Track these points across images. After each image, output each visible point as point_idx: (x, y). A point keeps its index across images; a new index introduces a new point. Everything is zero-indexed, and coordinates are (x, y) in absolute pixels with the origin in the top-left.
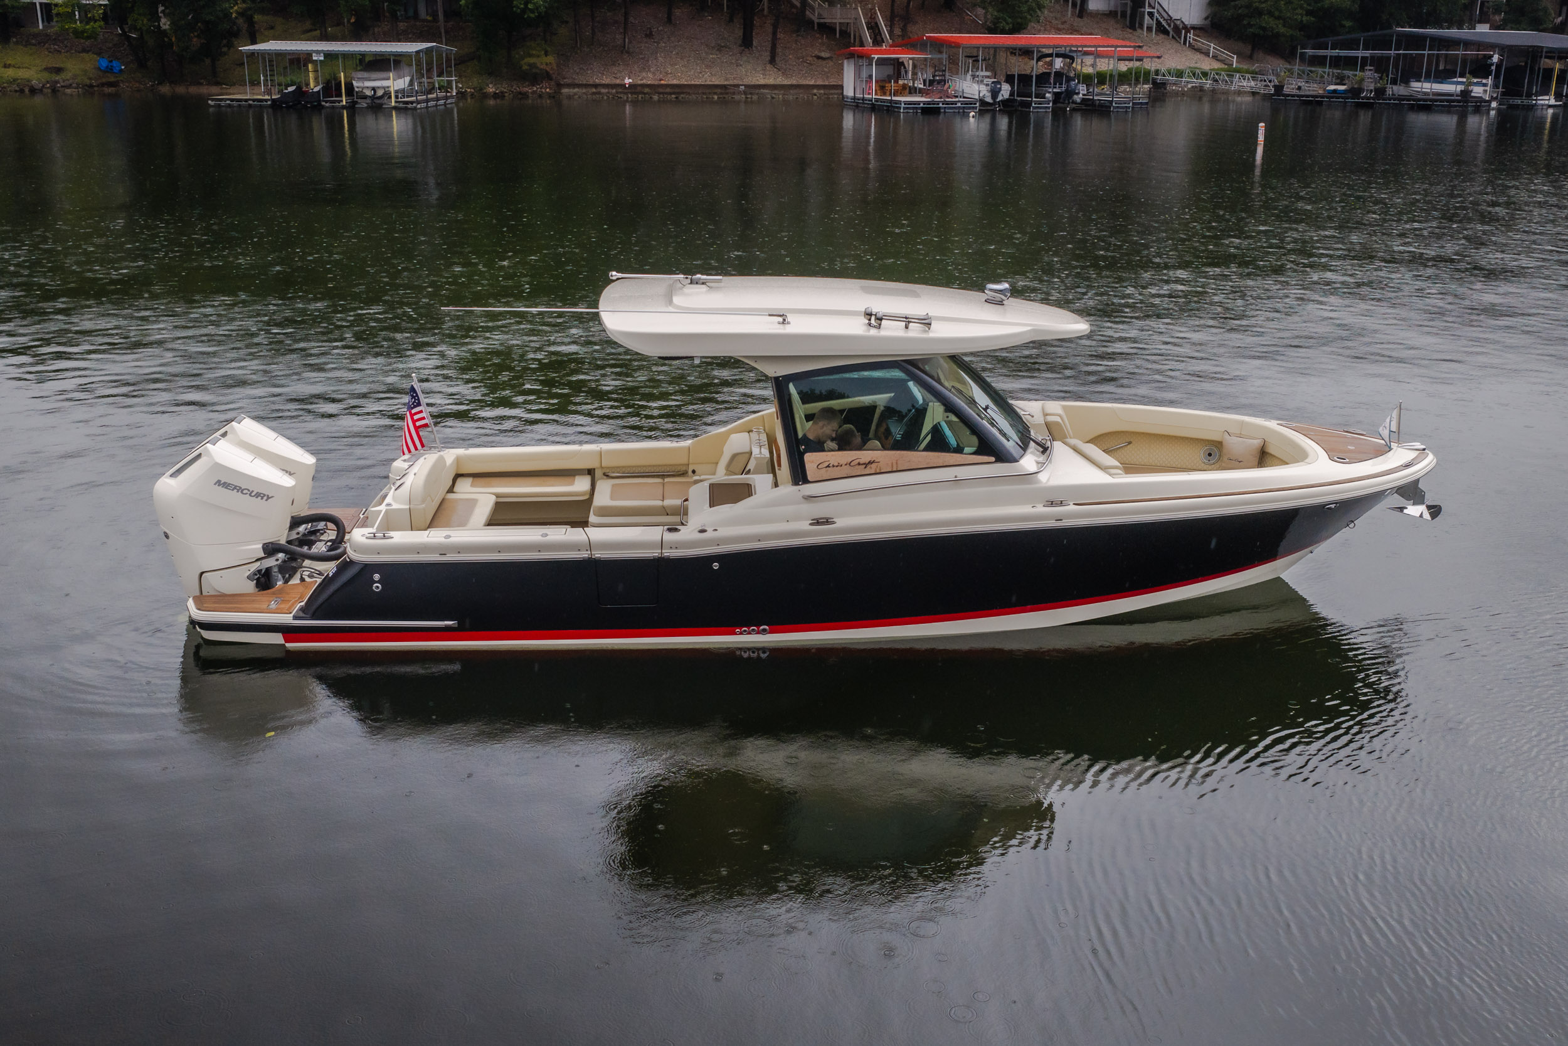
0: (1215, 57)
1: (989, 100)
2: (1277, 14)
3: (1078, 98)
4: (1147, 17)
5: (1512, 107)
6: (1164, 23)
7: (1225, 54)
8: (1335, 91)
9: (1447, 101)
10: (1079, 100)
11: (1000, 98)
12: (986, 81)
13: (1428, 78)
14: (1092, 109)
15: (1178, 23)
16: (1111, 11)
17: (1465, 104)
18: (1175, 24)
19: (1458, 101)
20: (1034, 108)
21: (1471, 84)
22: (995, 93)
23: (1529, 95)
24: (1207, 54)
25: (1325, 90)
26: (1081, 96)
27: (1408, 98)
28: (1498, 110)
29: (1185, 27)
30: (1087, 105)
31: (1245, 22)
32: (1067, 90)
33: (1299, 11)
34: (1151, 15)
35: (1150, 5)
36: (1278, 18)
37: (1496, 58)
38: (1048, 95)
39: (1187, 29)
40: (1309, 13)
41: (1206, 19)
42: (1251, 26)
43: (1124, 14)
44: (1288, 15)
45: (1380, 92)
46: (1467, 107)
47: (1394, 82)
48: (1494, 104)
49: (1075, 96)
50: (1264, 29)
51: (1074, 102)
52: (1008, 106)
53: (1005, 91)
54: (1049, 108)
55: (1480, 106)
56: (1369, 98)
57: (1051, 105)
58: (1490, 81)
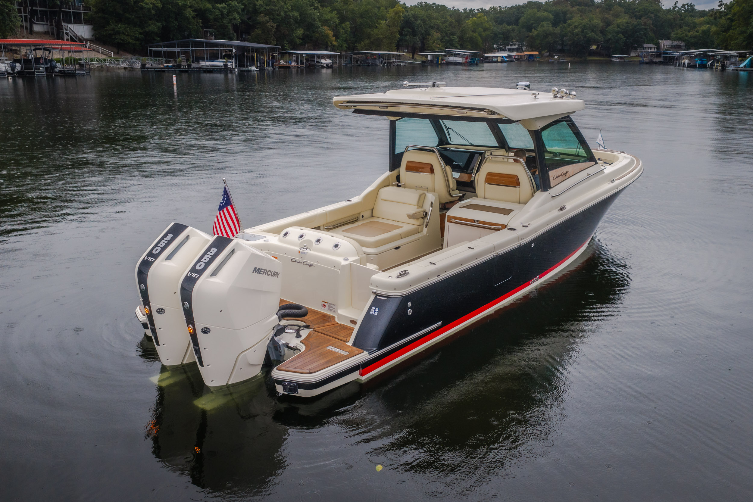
0: (102, 53)
1: (10, 71)
2: (127, 33)
3: (57, 70)
4: (65, 35)
5: (242, 71)
6: (74, 37)
7: (107, 51)
8: (167, 66)
9: (219, 69)
10: (57, 71)
11: (16, 70)
12: (6, 62)
13: (207, 60)
14: (63, 74)
15: (80, 37)
16: (45, 32)
17: (225, 70)
18: (79, 38)
19: (223, 69)
20: (36, 75)
21: (227, 62)
22: (13, 68)
23: (247, 67)
24: (98, 52)
25: (164, 65)
26: (58, 69)
27: (200, 68)
28: (238, 72)
29: (84, 39)
30: (61, 73)
31: (113, 37)
32: (51, 66)
33: (137, 32)
34: (67, 33)
35: (65, 29)
36: (128, 35)
37: (234, 51)
38: (41, 69)
39: (86, 40)
40: (141, 33)
41: (93, 36)
42: (117, 39)
43: (53, 33)
44: (132, 34)
45: (189, 66)
46: (227, 71)
47: (193, 62)
48: (236, 70)
49: (55, 69)
50: (122, 40)
51: (56, 72)
52: (20, 74)
53: (18, 67)
54: (44, 74)
55: (232, 71)
56: (185, 68)
57: (45, 73)
58: (233, 60)
